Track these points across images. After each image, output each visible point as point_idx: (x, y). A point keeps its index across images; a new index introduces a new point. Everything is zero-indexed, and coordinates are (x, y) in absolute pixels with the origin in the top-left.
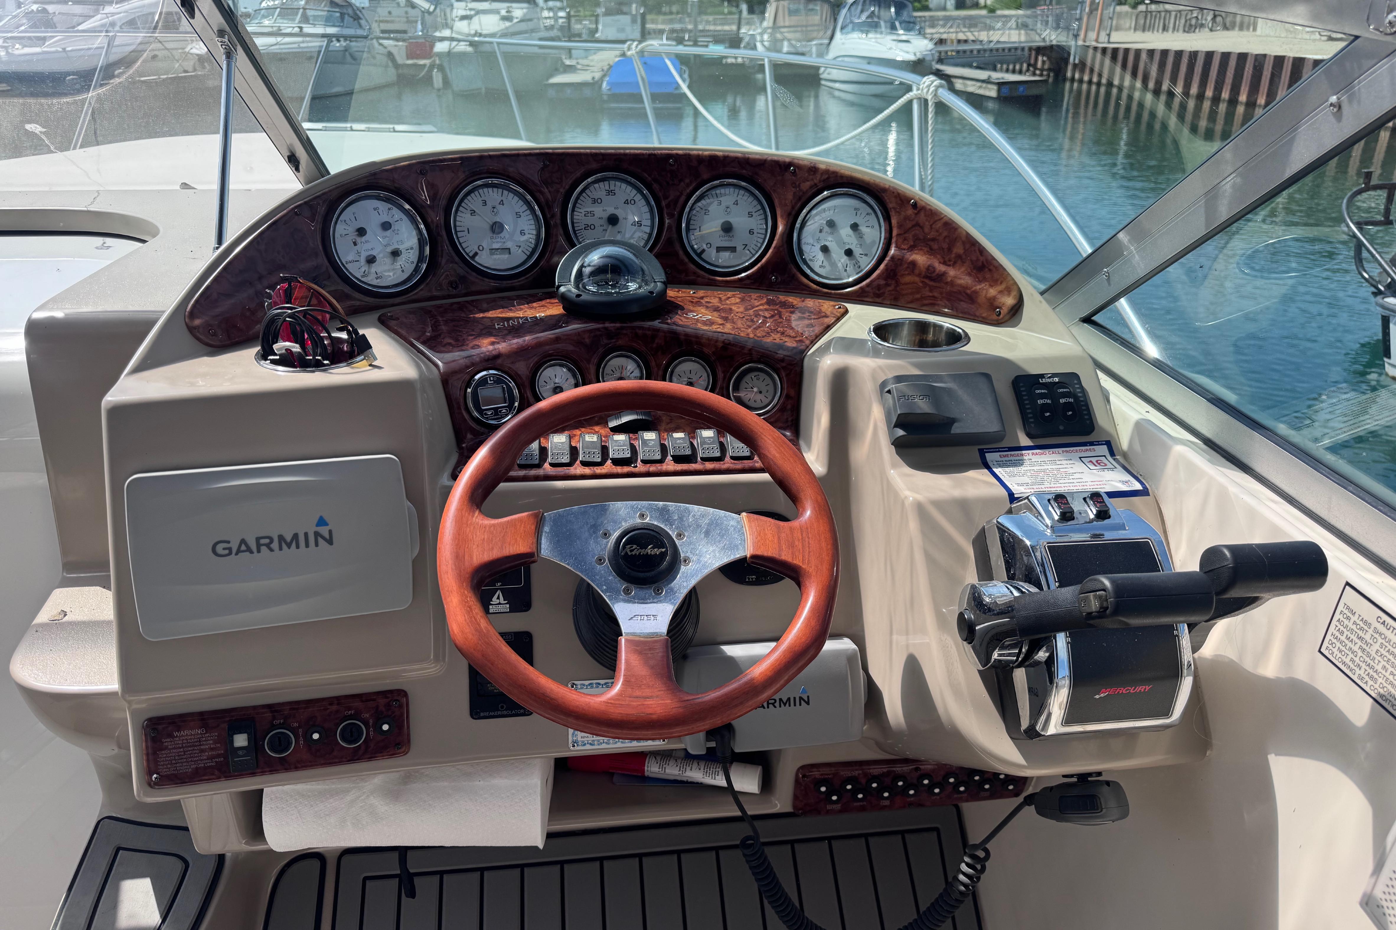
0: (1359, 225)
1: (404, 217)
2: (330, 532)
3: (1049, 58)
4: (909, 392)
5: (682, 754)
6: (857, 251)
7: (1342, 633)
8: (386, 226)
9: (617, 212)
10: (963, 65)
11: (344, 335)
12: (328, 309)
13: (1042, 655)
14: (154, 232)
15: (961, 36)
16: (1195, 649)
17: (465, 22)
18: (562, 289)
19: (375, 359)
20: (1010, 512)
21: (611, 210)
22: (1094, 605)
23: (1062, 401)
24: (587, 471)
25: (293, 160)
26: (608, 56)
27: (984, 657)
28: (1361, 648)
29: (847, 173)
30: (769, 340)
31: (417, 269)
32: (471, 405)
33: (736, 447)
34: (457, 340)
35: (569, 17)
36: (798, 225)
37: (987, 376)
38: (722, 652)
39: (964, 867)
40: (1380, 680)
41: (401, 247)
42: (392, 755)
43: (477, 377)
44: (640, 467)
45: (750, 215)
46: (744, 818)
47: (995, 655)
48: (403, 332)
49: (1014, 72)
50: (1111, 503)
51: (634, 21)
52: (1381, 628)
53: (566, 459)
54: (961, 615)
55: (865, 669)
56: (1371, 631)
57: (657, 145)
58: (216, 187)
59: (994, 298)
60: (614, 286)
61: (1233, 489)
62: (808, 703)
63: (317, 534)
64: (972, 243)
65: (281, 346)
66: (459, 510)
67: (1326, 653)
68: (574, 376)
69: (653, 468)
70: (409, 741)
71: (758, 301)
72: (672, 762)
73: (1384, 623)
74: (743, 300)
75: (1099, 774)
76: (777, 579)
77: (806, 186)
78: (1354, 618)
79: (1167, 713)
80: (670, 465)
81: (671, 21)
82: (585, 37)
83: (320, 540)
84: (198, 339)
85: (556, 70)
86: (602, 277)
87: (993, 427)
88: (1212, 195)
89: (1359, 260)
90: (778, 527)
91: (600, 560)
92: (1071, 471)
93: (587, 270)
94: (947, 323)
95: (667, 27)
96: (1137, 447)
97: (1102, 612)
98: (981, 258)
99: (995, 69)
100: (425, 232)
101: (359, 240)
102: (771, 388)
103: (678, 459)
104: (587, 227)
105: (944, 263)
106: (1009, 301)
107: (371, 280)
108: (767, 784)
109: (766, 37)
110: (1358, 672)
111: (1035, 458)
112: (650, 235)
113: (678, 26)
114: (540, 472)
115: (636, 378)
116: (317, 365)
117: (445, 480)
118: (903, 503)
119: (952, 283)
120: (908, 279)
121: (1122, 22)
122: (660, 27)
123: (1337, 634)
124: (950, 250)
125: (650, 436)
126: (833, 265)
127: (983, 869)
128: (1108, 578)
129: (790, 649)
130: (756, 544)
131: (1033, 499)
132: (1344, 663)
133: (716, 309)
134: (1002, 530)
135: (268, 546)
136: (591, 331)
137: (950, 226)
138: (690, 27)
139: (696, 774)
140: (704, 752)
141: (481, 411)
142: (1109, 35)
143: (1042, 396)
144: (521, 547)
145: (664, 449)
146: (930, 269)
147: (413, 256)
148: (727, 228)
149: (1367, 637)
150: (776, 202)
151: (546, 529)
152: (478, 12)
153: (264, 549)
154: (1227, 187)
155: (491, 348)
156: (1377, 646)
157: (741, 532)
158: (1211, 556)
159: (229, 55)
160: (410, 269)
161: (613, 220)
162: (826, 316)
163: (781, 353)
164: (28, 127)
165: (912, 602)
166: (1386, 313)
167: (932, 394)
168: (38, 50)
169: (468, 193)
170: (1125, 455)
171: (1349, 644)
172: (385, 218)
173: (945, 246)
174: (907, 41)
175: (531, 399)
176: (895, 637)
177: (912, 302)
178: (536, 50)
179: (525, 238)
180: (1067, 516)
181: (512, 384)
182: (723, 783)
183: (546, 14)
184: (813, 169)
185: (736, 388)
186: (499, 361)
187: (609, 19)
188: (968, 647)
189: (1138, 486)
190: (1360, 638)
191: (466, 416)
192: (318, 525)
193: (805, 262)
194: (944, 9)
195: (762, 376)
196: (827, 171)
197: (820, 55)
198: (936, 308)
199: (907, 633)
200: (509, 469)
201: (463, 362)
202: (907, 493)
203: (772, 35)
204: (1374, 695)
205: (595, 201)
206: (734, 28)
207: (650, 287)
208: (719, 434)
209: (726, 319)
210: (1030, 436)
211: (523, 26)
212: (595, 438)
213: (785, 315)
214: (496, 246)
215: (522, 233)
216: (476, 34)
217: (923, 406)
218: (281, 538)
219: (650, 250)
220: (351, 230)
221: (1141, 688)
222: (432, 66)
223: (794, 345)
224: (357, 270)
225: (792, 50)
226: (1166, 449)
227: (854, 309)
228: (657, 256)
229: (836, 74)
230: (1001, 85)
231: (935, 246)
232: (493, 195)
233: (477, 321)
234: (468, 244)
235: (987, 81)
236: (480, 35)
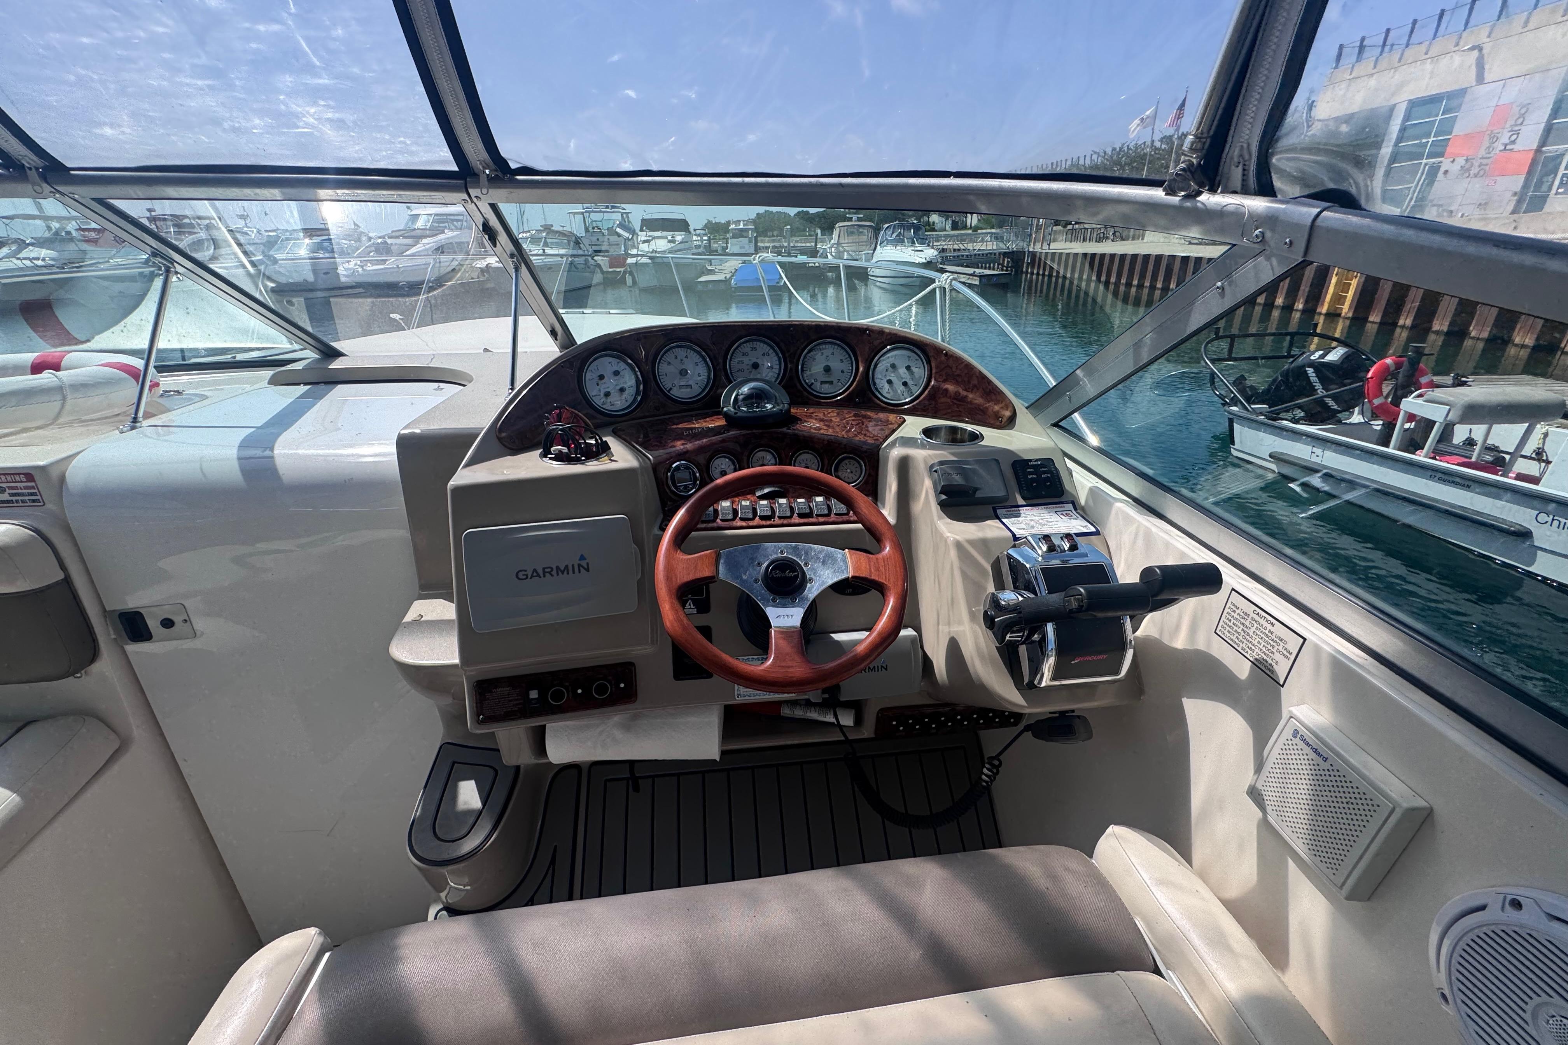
0: (1213, 361)
1: (627, 367)
2: (588, 564)
3: (1012, 260)
4: (949, 471)
5: (804, 702)
6: (910, 383)
7: (1230, 621)
8: (616, 373)
9: (759, 361)
10: (957, 265)
11: (593, 442)
12: (583, 425)
13: (1036, 637)
14: (471, 380)
15: (956, 247)
16: (1134, 631)
17: (647, 244)
18: (725, 409)
19: (613, 456)
20: (1014, 546)
21: (754, 360)
22: (1074, 605)
23: (1043, 476)
24: (744, 524)
25: (553, 333)
26: (734, 263)
27: (1000, 638)
28: (1243, 630)
29: (903, 334)
30: (857, 439)
31: (635, 399)
32: (670, 483)
33: (838, 507)
34: (661, 442)
35: (709, 240)
36: (872, 367)
37: (997, 460)
38: (832, 638)
39: (985, 771)
40: (1256, 650)
41: (625, 386)
42: (626, 703)
43: (674, 466)
44: (777, 521)
45: (842, 361)
46: (847, 741)
47: (1007, 638)
48: (628, 439)
49: (990, 268)
50: (1077, 539)
51: (750, 242)
52: (1257, 618)
53: (730, 517)
54: (986, 613)
55: (922, 647)
56: (1249, 620)
57: (772, 319)
58: (510, 350)
59: (998, 412)
60: (757, 407)
61: (1154, 529)
62: (886, 669)
63: (579, 565)
64: (983, 378)
65: (555, 448)
66: (668, 550)
67: (1220, 633)
68: (734, 464)
69: (785, 522)
70: (636, 694)
71: (849, 415)
72: (798, 707)
73: (1258, 614)
74: (838, 414)
75: (1073, 711)
76: (866, 591)
77: (876, 343)
78: (1237, 611)
79: (1117, 672)
80: (796, 519)
81: (774, 241)
82: (720, 252)
83: (582, 569)
84: (504, 445)
85: (703, 273)
86: (749, 401)
87: (1002, 493)
88: (1138, 345)
89: (1212, 382)
90: (869, 558)
91: (756, 581)
92: (1050, 520)
93: (741, 397)
94: (970, 427)
95: (771, 245)
96: (1091, 503)
97: (1080, 609)
98: (990, 387)
99: (978, 268)
100: (640, 377)
101: (600, 382)
102: (858, 469)
103: (801, 515)
104: (739, 371)
105: (966, 390)
106: (1008, 414)
107: (608, 407)
108: (859, 721)
109: (833, 249)
110: (1241, 645)
111: (1030, 513)
112: (779, 374)
113: (777, 244)
114: (715, 525)
115: (772, 465)
116: (577, 461)
117: (656, 531)
118: (946, 541)
119: (971, 403)
120: (943, 400)
121: (1057, 236)
122: (768, 245)
123: (1227, 621)
124: (969, 382)
125: (783, 501)
126: (895, 391)
127: (998, 772)
128: (1083, 588)
129: (879, 634)
130: (856, 569)
131: (1030, 538)
132: (1232, 640)
133: (822, 420)
134: (1009, 557)
135: (550, 573)
136: (744, 435)
137: (969, 367)
138: (785, 244)
139: (814, 715)
140: (821, 701)
141: (676, 487)
142: (1049, 245)
143: (1031, 473)
144: (706, 573)
145: (792, 510)
146: (957, 393)
147: (633, 391)
148: (827, 369)
149: (1247, 623)
150: (858, 353)
151: (722, 561)
152: (654, 238)
153: (547, 575)
154: (1148, 340)
155: (682, 447)
156: (1253, 629)
157: (844, 560)
158: (1147, 573)
159: (517, 269)
160: (630, 400)
161: (756, 366)
162: (892, 424)
163: (865, 447)
164: (391, 315)
165: (953, 602)
166: (1231, 416)
167: (963, 472)
168: (382, 267)
169: (666, 352)
170: (1083, 509)
171: (1235, 628)
172: (615, 368)
173: (966, 379)
174: (921, 251)
175: (708, 480)
176: (940, 627)
177: (945, 414)
178: (690, 261)
179: (699, 378)
180: (1052, 548)
181: (695, 470)
182: (832, 720)
183: (695, 238)
184: (881, 332)
185: (836, 470)
186: (687, 455)
187: (735, 240)
188: (990, 633)
189: (1093, 530)
190: (1243, 624)
191: (667, 490)
192: (580, 560)
193: (877, 389)
194: (945, 230)
195: (853, 462)
196: (890, 334)
197: (868, 260)
198: (961, 418)
199: (949, 624)
200: (697, 524)
201: (665, 456)
202: (949, 534)
203: (836, 248)
204: (1251, 659)
205: (744, 354)
206: (813, 244)
207: (781, 407)
208: (827, 499)
209: (828, 426)
210: (1024, 498)
211: (682, 246)
212: (748, 503)
213: (866, 423)
214: (682, 384)
215: (699, 375)
216: (653, 251)
217: (958, 480)
218: (558, 568)
219: (780, 383)
220: (595, 375)
221: (1101, 657)
222: (625, 272)
223: (873, 442)
224: (599, 402)
225: (850, 257)
226: (1110, 505)
227: (909, 419)
228: (784, 387)
229: (877, 272)
230: (981, 277)
231: (960, 380)
232: (681, 353)
233: (673, 430)
234: (667, 382)
235: (973, 275)
236: (656, 252)
